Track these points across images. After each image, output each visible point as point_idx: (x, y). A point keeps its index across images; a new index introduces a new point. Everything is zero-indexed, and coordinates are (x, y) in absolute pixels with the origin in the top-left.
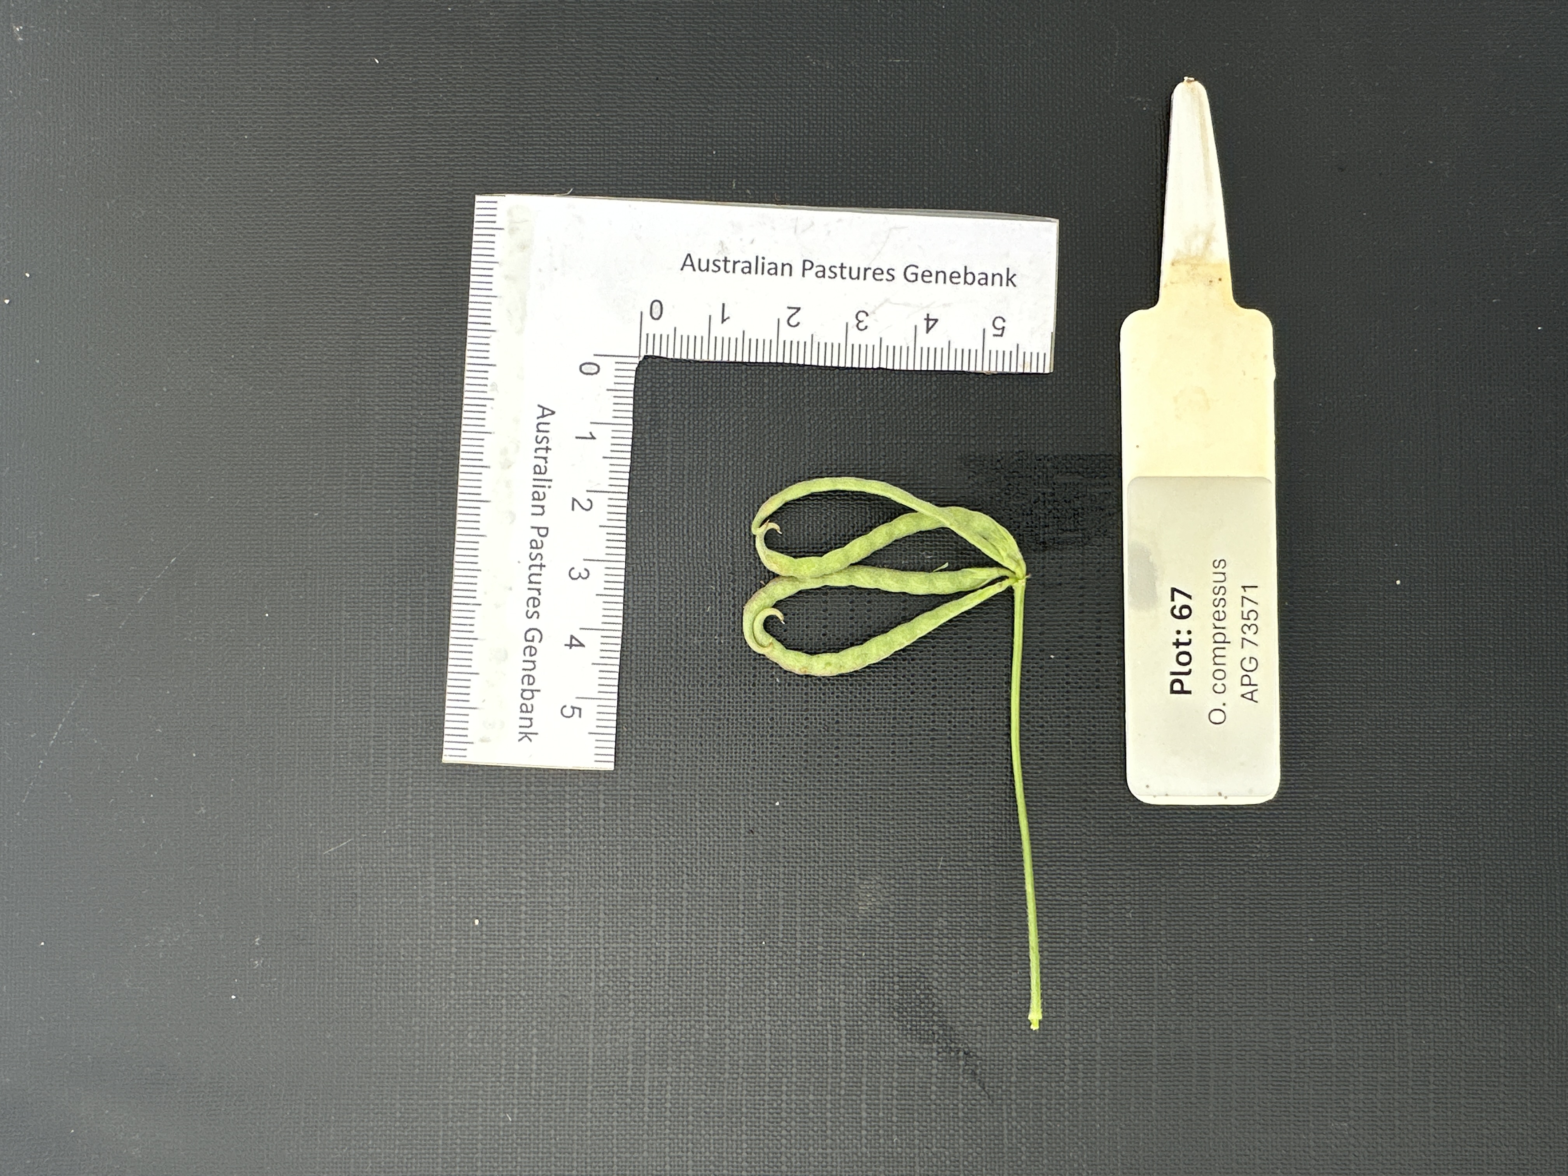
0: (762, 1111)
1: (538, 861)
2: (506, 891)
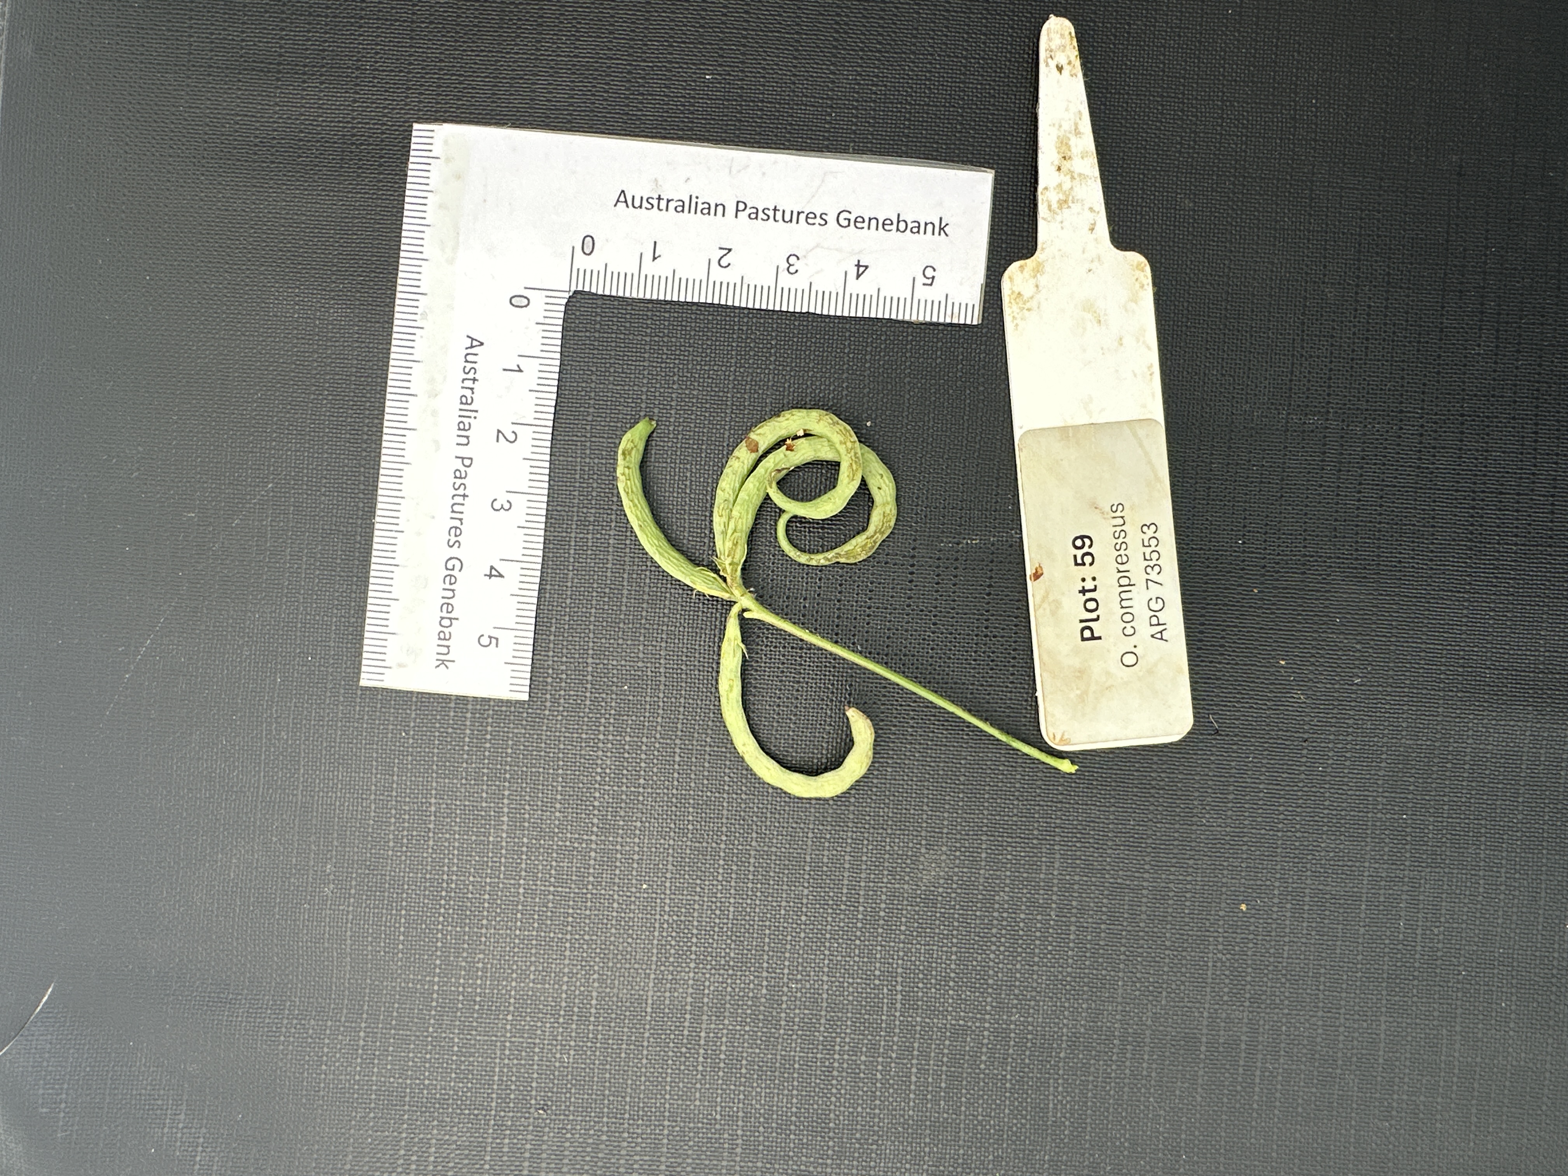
0: (814, 1068)
1: (610, 809)
2: (577, 836)
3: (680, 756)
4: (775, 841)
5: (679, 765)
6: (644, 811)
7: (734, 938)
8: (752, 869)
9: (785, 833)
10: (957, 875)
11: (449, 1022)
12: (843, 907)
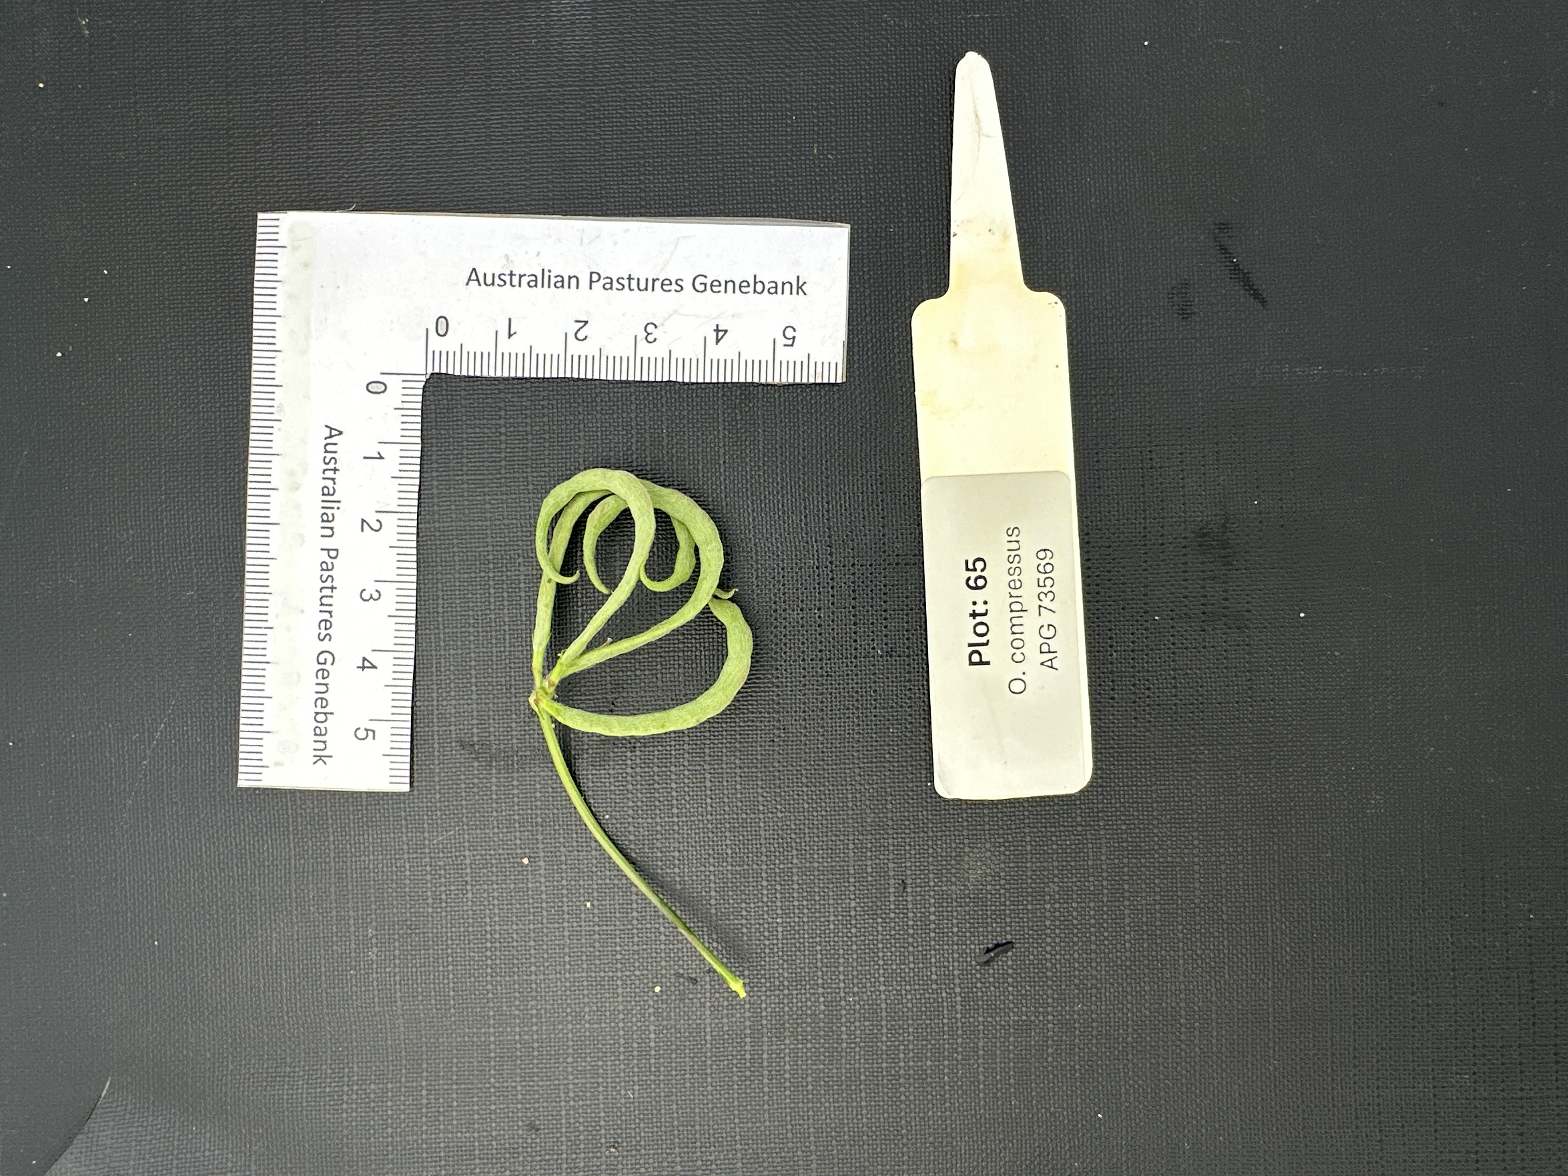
3: (711, 781)
4: (816, 856)
5: (711, 790)
6: (681, 840)
7: (785, 958)
8: (796, 886)
9: (825, 847)
10: (1003, 870)
11: (509, 1072)
12: (892, 915)
